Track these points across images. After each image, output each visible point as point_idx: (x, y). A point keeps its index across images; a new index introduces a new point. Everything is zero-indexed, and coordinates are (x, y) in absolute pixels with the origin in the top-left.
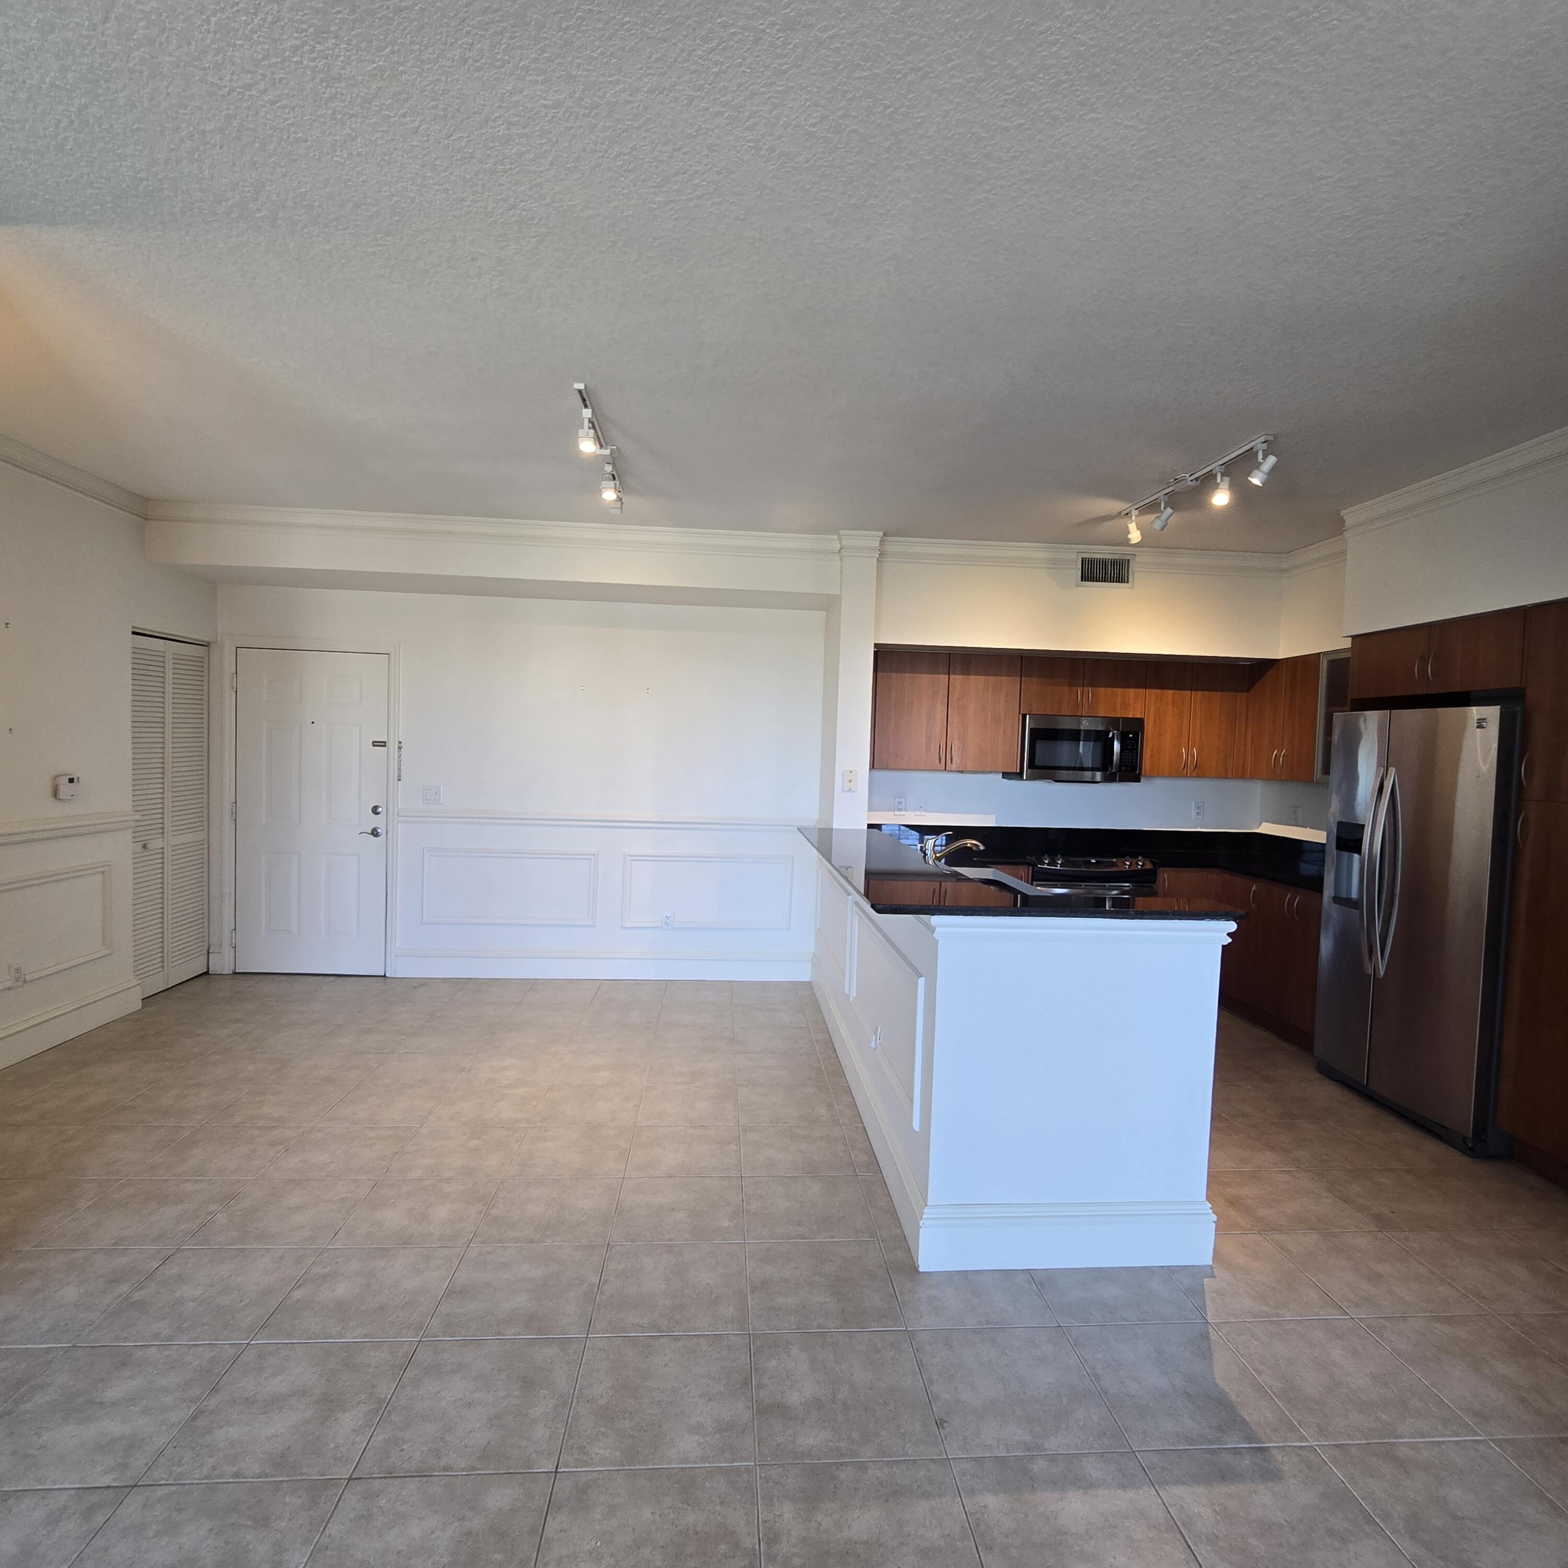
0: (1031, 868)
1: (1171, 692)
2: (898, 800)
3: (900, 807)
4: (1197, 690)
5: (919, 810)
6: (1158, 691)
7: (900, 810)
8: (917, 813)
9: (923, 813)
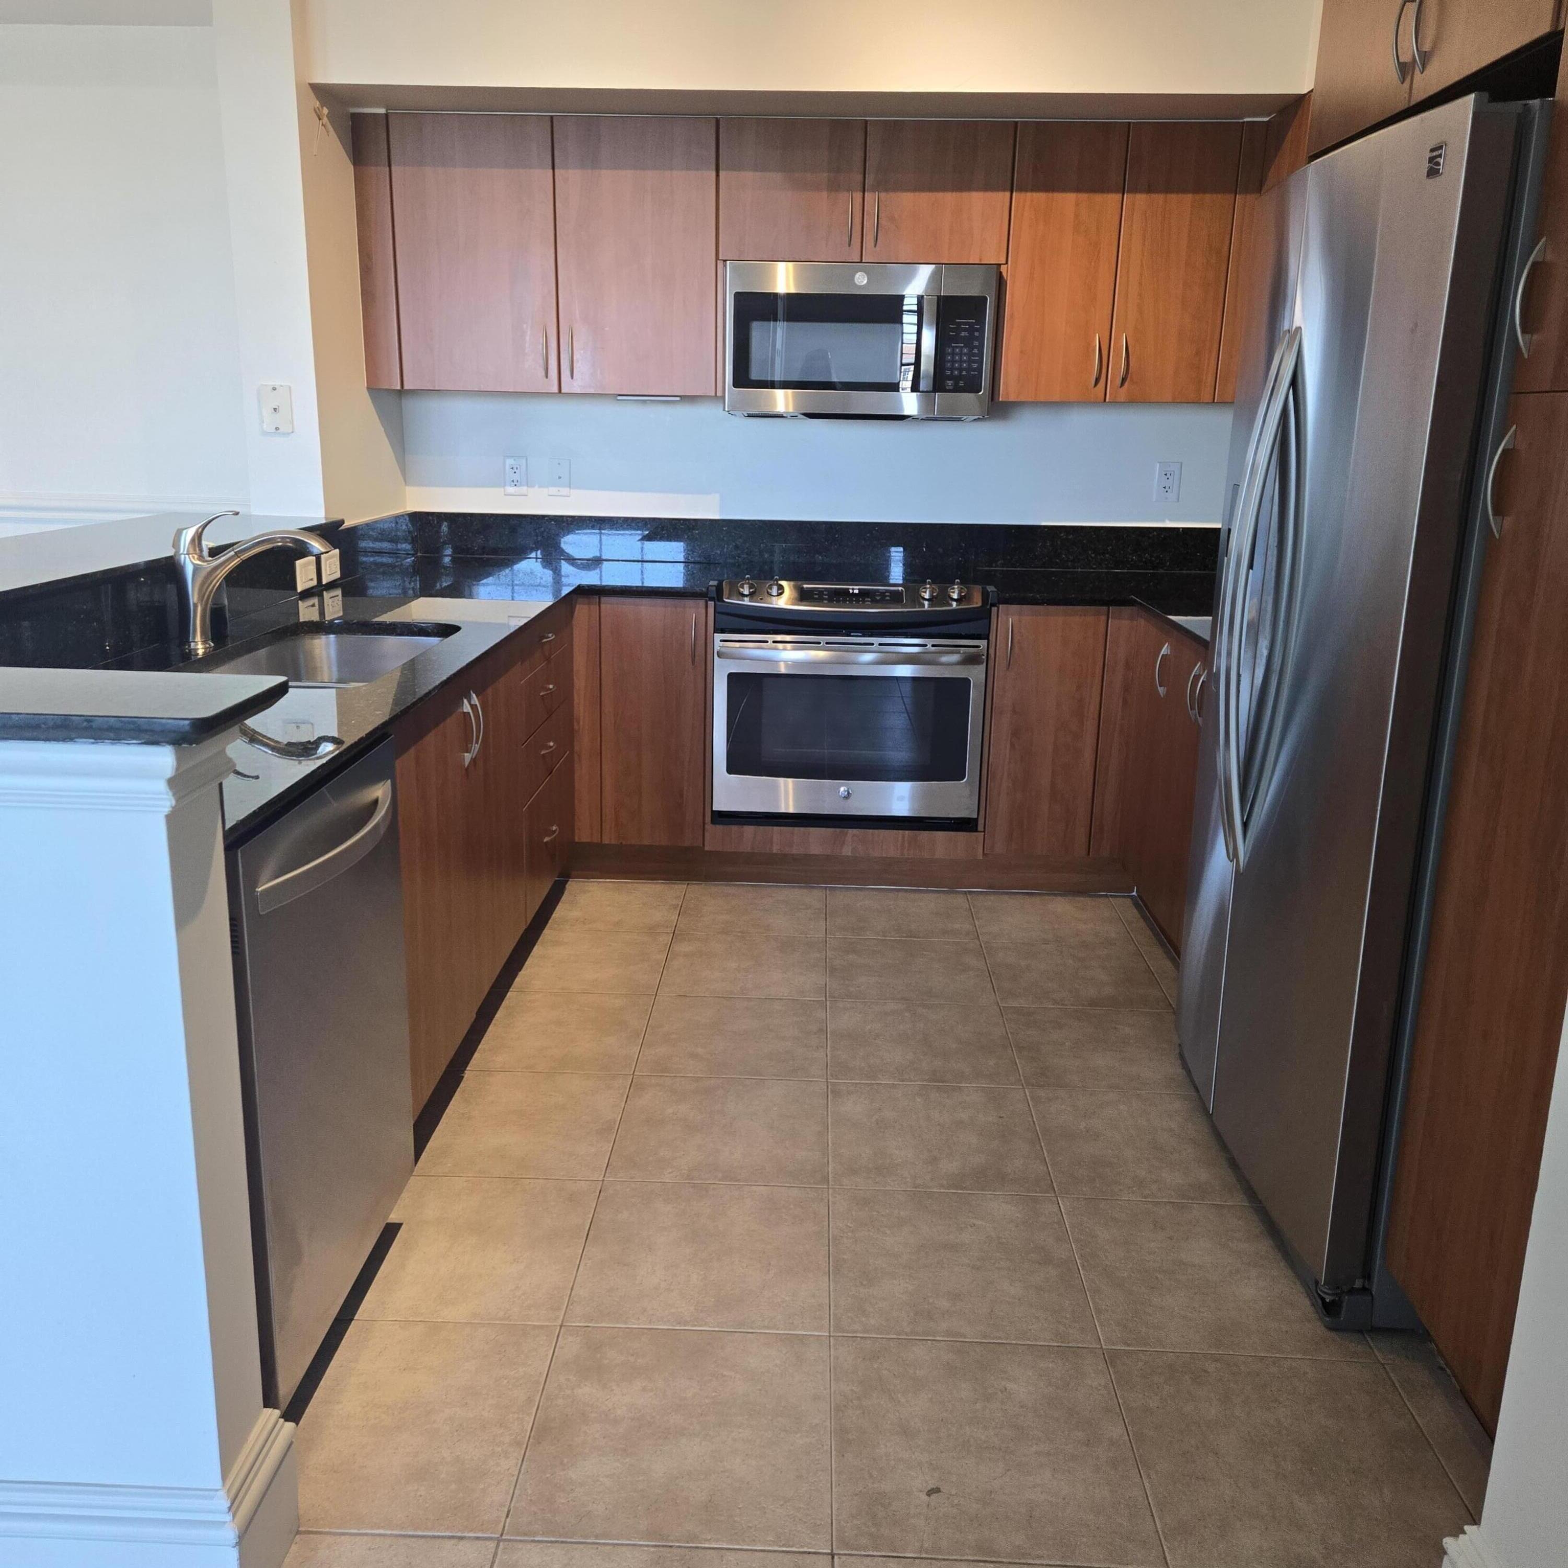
0: (711, 604)
1: (1071, 197)
2: (510, 462)
3: (516, 477)
4: (1134, 190)
5: (554, 485)
6: (1040, 196)
7: (515, 483)
8: (553, 490)
9: (565, 491)
